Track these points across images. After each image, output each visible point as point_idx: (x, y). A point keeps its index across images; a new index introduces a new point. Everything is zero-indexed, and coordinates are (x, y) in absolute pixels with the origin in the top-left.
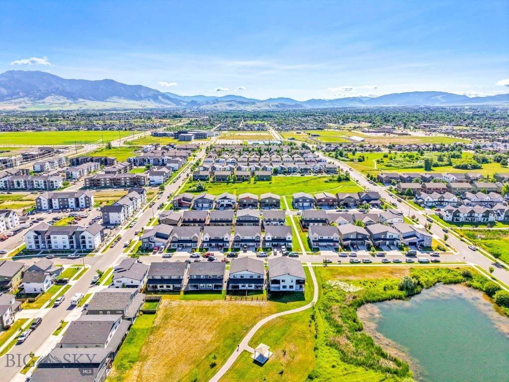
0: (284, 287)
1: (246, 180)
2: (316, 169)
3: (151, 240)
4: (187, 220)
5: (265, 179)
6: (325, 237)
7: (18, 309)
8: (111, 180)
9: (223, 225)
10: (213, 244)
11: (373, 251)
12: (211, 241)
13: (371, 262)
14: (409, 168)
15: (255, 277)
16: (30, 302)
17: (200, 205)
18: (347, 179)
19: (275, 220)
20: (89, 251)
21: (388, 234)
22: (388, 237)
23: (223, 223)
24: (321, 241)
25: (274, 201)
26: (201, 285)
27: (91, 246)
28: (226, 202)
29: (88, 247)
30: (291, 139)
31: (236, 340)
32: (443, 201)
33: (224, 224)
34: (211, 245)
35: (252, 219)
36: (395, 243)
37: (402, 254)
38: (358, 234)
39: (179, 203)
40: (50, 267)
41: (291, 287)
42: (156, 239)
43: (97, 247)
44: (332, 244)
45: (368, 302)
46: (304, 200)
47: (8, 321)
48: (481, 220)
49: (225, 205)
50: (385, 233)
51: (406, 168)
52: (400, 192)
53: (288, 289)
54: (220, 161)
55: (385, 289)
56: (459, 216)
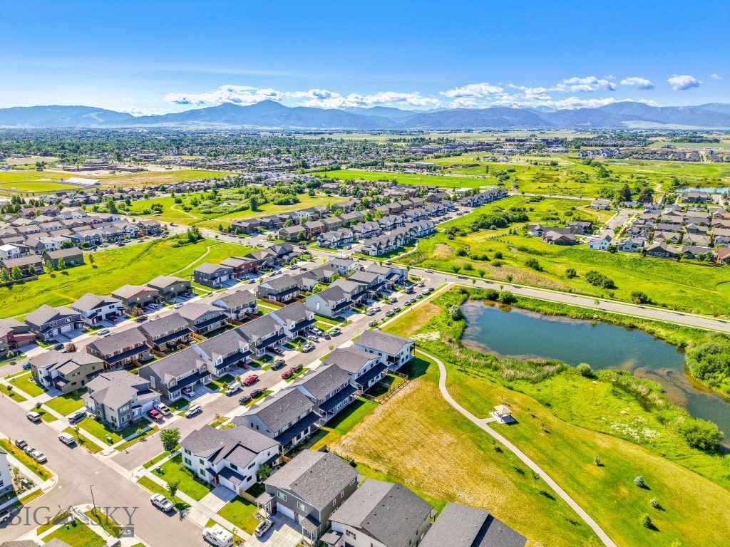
2: (132, 232)
3: (134, 404)
4: (113, 355)
5: (72, 262)
6: (340, 301)
11: (387, 299)
12: (225, 362)
13: (400, 310)
14: (234, 211)
15: (375, 364)
18: (200, 238)
19: (244, 307)
21: (379, 278)
22: (379, 282)
25: (182, 286)
26: (338, 405)
28: (105, 310)
32: (344, 239)
33: (181, 338)
34: (225, 369)
35: (214, 316)
36: (386, 286)
37: (403, 294)
38: (360, 287)
39: (9, 342)
41: (407, 357)
42: (139, 398)
44: (345, 308)
45: (460, 339)
49: (104, 318)
51: (232, 212)
52: (289, 239)
55: (449, 325)
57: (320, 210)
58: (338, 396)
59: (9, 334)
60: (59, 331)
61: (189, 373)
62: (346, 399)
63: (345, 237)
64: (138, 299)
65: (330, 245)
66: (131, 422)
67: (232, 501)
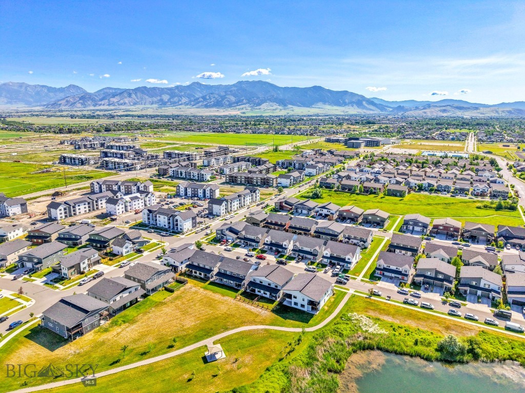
0: (296, 304)
1: (374, 193)
2: (478, 191)
3: (224, 233)
4: (270, 221)
5: (398, 194)
6: (393, 267)
7: (98, 262)
8: (246, 178)
9: (300, 234)
10: (274, 248)
12: (272, 244)
13: (431, 309)
16: (110, 260)
17: (300, 211)
20: (178, 233)
22: (482, 285)
23: (300, 231)
24: (385, 269)
26: (225, 280)
27: (181, 229)
28: (325, 212)
29: (179, 230)
30: (486, 153)
31: (208, 333)
33: (302, 232)
34: (271, 248)
36: (491, 295)
37: (490, 312)
38: (437, 272)
39: (280, 206)
40: (138, 238)
41: (303, 306)
42: (227, 233)
43: (185, 231)
44: (400, 277)
45: (379, 348)
46: (415, 223)
47: (85, 268)
49: (323, 215)
50: (479, 280)
53: (299, 307)
55: (416, 343)
58: (231, 277)
59: (281, 202)
60: (302, 211)
62: (232, 282)
66: (220, 239)
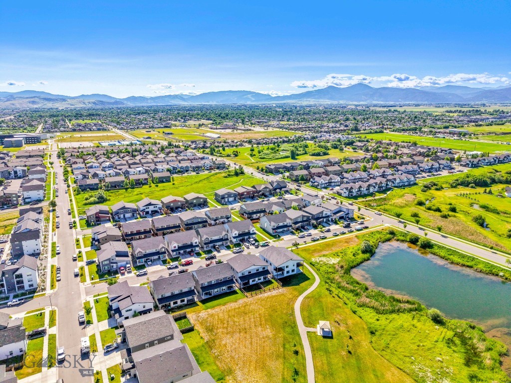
0: (288, 272)
2: (208, 166)
3: (113, 261)
4: (130, 233)
5: (164, 180)
6: (281, 224)
9: (172, 232)
10: (182, 252)
11: (321, 229)
12: (180, 248)
13: (326, 238)
14: (279, 158)
15: (261, 270)
17: (122, 216)
18: (242, 173)
19: (222, 218)
21: (324, 213)
22: (324, 216)
23: (171, 230)
24: (278, 228)
25: (202, 200)
26: (216, 290)
27: (31, 285)
28: (151, 208)
30: (147, 138)
32: (331, 182)
33: (173, 230)
35: (200, 220)
36: (330, 219)
37: (340, 227)
39: (96, 217)
41: (293, 271)
42: (117, 259)
44: (285, 229)
45: (352, 268)
46: (229, 195)
48: (366, 192)
49: (150, 213)
50: (322, 212)
51: (277, 159)
52: (294, 179)
54: (94, 166)
55: (354, 255)
56: (352, 192)
57: (333, 161)
58: (219, 284)
59: (96, 214)
60: (124, 216)
61: (154, 251)
62: (224, 288)
63: (333, 181)
64: (172, 204)
65: (318, 185)
66: (109, 271)
67: (112, 328)
